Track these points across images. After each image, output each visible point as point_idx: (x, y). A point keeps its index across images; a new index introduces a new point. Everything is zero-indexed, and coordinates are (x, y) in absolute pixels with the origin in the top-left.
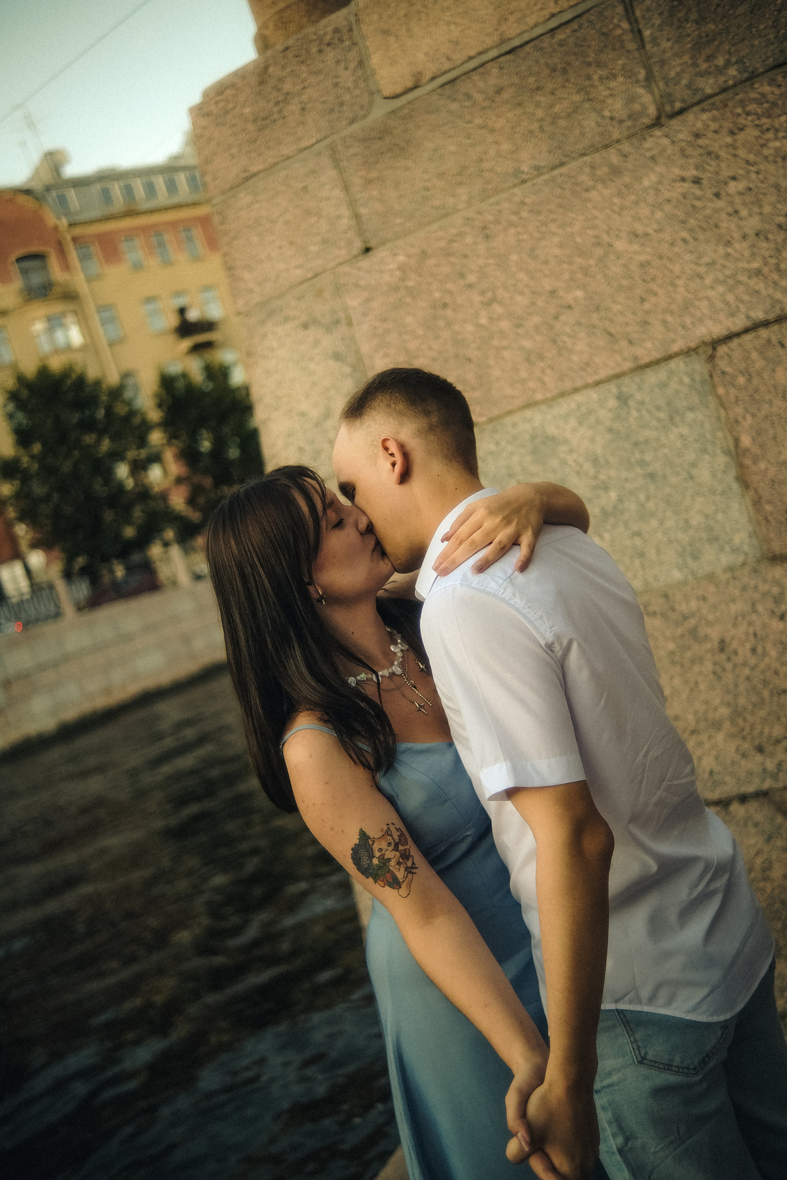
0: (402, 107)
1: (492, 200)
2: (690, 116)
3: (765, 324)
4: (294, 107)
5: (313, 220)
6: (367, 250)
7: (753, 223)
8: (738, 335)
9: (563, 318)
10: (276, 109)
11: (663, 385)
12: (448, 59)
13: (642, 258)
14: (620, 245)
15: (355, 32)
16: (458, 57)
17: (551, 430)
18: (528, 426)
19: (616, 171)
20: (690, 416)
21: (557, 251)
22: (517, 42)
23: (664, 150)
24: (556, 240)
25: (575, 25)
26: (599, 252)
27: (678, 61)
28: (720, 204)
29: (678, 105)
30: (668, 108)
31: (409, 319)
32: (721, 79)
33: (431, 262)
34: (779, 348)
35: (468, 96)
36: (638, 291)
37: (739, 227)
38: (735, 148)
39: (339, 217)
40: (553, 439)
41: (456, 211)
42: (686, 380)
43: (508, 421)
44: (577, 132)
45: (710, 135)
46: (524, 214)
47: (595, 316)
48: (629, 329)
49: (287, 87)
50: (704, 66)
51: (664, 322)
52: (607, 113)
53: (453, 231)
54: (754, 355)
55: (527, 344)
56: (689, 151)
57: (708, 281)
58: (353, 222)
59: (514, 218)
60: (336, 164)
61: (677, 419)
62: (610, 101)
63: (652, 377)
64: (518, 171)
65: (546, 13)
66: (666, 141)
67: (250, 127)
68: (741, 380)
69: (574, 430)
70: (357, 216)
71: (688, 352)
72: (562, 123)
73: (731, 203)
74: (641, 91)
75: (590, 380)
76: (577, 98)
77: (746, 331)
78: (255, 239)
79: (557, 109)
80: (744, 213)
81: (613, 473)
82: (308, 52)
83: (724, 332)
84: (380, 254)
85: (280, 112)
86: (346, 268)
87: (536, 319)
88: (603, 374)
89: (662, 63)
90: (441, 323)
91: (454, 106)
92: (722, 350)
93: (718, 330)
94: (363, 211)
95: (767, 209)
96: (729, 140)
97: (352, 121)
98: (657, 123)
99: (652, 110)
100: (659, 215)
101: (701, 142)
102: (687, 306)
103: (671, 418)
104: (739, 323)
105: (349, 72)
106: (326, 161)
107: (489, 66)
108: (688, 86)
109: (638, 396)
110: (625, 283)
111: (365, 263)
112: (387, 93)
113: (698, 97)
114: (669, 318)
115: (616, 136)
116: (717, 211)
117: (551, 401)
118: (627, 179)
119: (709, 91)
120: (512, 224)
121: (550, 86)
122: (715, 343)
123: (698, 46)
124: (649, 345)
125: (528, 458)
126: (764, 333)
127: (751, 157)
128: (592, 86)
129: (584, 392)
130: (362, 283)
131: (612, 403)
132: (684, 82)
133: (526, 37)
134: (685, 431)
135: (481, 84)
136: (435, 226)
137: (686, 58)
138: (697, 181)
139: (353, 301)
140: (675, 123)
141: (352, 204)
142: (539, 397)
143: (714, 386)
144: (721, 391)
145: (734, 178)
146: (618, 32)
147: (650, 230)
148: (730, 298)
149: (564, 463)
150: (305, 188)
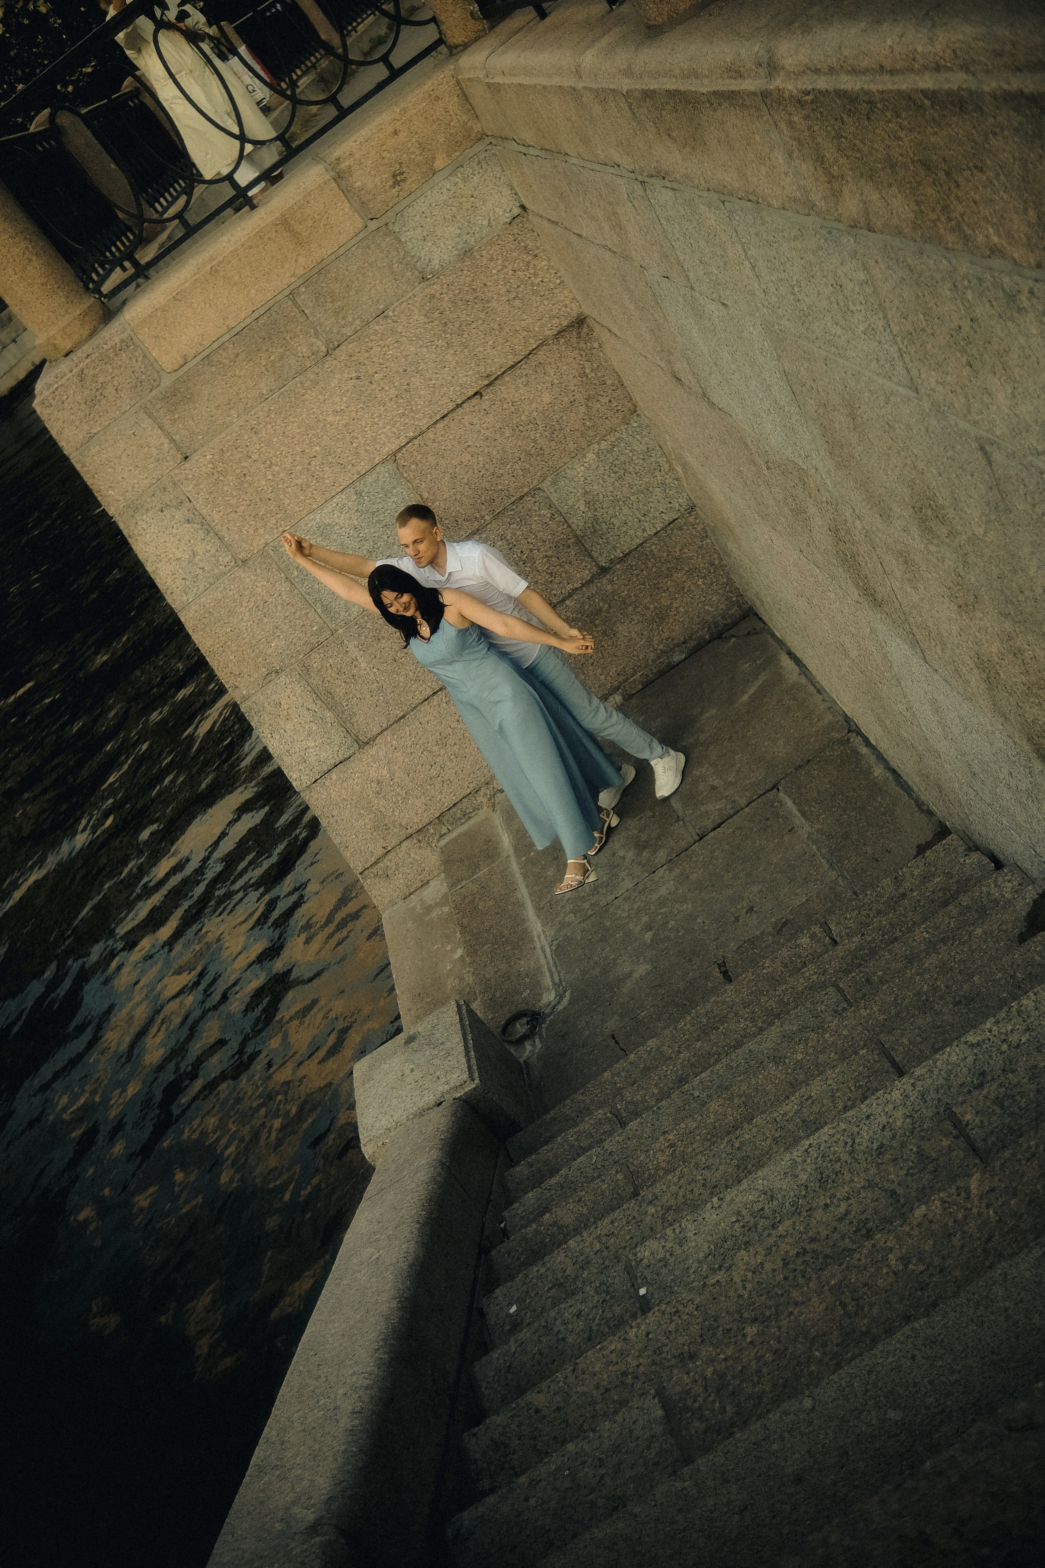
0: (181, 377)
1: (252, 413)
2: (343, 347)
3: (416, 438)
4: (110, 389)
5: (146, 449)
6: (186, 458)
7: (393, 392)
8: (404, 446)
9: (313, 463)
10: (98, 393)
11: (377, 480)
12: (201, 345)
13: (344, 422)
14: (330, 419)
15: (135, 340)
16: (206, 343)
17: (327, 521)
18: (314, 523)
19: (315, 383)
20: (395, 491)
21: (298, 431)
22: (238, 329)
23: (336, 366)
24: (295, 424)
25: (268, 314)
26: (321, 425)
27: (328, 322)
28: (374, 386)
29: (336, 344)
30: (331, 346)
31: (226, 488)
32: (354, 327)
33: (229, 454)
34: (425, 447)
35: (221, 363)
36: (348, 439)
37: (387, 396)
38: (372, 358)
39: (162, 444)
40: (329, 525)
41: (232, 423)
42: (387, 475)
43: (302, 524)
44: (287, 367)
45: (357, 354)
46: (272, 416)
47: (330, 457)
48: (350, 458)
49: (101, 379)
50: (343, 322)
51: (367, 451)
52: (300, 354)
53: (235, 435)
54: (415, 454)
55: (299, 481)
56: (349, 364)
57: (381, 425)
58: (172, 445)
59: (268, 419)
60: (150, 416)
61: (389, 495)
62: (299, 348)
63: (370, 479)
64: (261, 395)
65: (250, 310)
66: (335, 362)
67: (83, 406)
68: (413, 467)
69: (339, 517)
70: (173, 441)
71: (383, 462)
72: (278, 365)
73: (379, 385)
74: (314, 340)
75: (339, 490)
76: (281, 350)
77: (408, 443)
78: (110, 470)
79: (272, 358)
80: (387, 388)
81: (367, 531)
82: (108, 357)
83: (398, 447)
84: (195, 458)
85: (101, 394)
86: (176, 471)
87: (299, 468)
88: (344, 484)
89: (321, 324)
90: (245, 485)
91: (213, 369)
92: (399, 455)
93: (394, 447)
94: (177, 437)
95: (397, 384)
96: (367, 355)
97: (151, 390)
98: (327, 354)
99: (323, 348)
100: (345, 399)
101: (353, 358)
102: (374, 439)
103: (386, 495)
104: (404, 441)
105: (139, 363)
106: (142, 415)
107: (226, 344)
108: (338, 333)
109: (366, 490)
110: (339, 436)
111: (187, 465)
112: (168, 371)
113: (345, 338)
114: (368, 448)
115: (308, 364)
116: (373, 390)
117: (321, 507)
118: (323, 385)
119: (349, 334)
120: (267, 423)
121: (265, 348)
122: (395, 454)
123: (336, 313)
124: (362, 464)
125: (320, 539)
126: (416, 442)
127: (381, 361)
128: (288, 342)
129: (337, 497)
130: (190, 476)
131: (354, 497)
132: (335, 331)
133: (243, 325)
134: (395, 499)
135: (224, 354)
136: (224, 435)
137: (332, 320)
138: (358, 378)
139: (188, 488)
140: (337, 351)
141: (168, 435)
142: (314, 506)
143: (402, 474)
144: (405, 475)
145: (376, 373)
146: (293, 314)
147: (342, 408)
148: (394, 430)
149: (340, 535)
150: (134, 434)
